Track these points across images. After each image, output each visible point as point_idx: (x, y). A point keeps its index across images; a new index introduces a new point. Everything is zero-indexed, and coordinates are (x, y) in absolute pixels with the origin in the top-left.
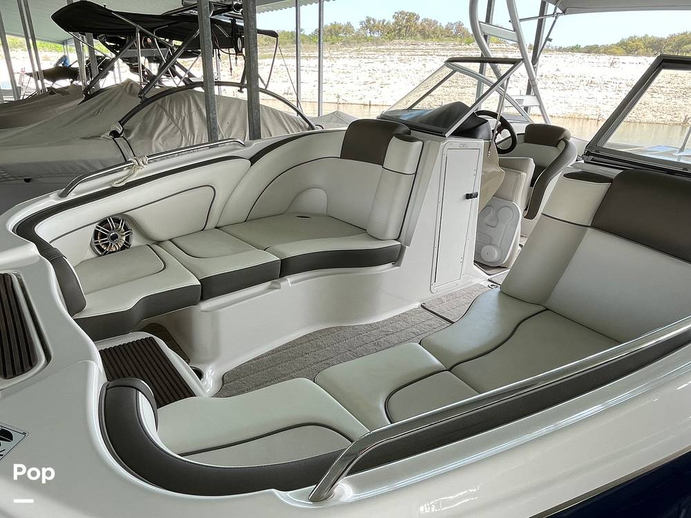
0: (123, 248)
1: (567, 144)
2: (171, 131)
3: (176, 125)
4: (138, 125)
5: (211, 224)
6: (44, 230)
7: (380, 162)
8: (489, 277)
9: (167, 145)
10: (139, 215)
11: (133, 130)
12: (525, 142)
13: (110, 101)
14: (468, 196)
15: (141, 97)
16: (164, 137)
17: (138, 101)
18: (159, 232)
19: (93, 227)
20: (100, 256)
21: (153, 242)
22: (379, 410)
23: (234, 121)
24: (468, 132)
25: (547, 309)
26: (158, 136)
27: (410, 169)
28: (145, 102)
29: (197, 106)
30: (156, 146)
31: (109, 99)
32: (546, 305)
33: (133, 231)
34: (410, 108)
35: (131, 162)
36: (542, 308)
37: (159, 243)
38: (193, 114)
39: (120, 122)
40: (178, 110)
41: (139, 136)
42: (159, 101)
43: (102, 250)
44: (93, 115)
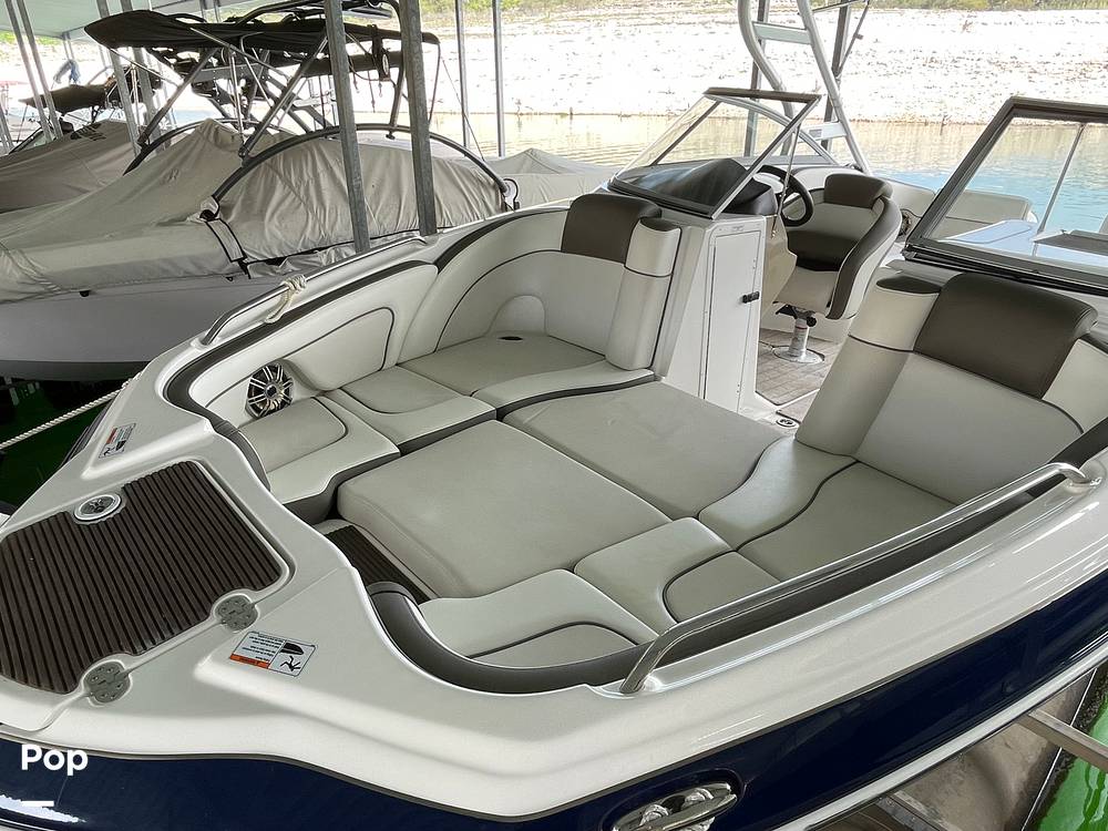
0: (283, 404)
1: (886, 204)
2: (290, 205)
3: (297, 195)
4: (241, 199)
5: (392, 359)
6: (199, 391)
7: (621, 257)
8: (778, 408)
9: (286, 227)
10: (301, 359)
11: (236, 202)
12: (825, 202)
13: (186, 157)
14: (746, 299)
15: (242, 157)
16: (280, 215)
17: (238, 163)
18: (326, 380)
19: (248, 382)
20: (258, 418)
21: (317, 392)
22: (656, 603)
23: (382, 181)
24: (743, 207)
25: (858, 461)
26: (273, 214)
27: (664, 268)
28: (250, 163)
29: (326, 163)
30: (269, 230)
31: (185, 153)
32: (857, 456)
33: (294, 381)
34: (655, 163)
36: (851, 461)
37: (325, 393)
38: (321, 175)
39: (213, 196)
40: (298, 167)
41: (241, 218)
42: (268, 161)
43: (258, 410)
44: (163, 183)
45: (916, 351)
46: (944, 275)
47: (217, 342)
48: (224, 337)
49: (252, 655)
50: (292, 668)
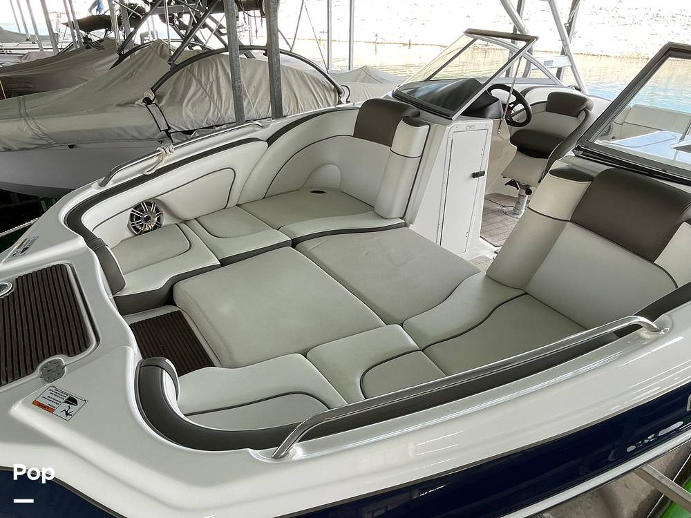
0: (155, 227)
1: (587, 115)
2: (199, 97)
3: (205, 90)
4: (169, 92)
5: (233, 202)
6: (88, 219)
7: (388, 142)
8: (496, 249)
9: (196, 111)
10: (168, 199)
11: (165, 95)
12: (547, 111)
13: (142, 63)
14: (475, 175)
15: (170, 64)
16: (194, 102)
17: (168, 68)
18: (186, 213)
19: (130, 212)
20: (137, 235)
21: (181, 221)
22: (355, 384)
23: (260, 84)
24: (477, 112)
25: (527, 294)
26: (188, 102)
27: (416, 152)
28: (175, 69)
29: (224, 70)
30: (186, 113)
31: (142, 61)
32: (527, 290)
33: (164, 212)
34: (428, 79)
35: (159, 151)
36: (523, 292)
37: (186, 222)
38: (221, 79)
39: (152, 89)
40: (207, 73)
41: (169, 104)
42: (189, 66)
43: (137, 230)
44: (127, 79)
45: (572, 221)
46: (598, 168)
47: (110, 185)
48: (115, 182)
49: (46, 403)
50: (67, 414)
